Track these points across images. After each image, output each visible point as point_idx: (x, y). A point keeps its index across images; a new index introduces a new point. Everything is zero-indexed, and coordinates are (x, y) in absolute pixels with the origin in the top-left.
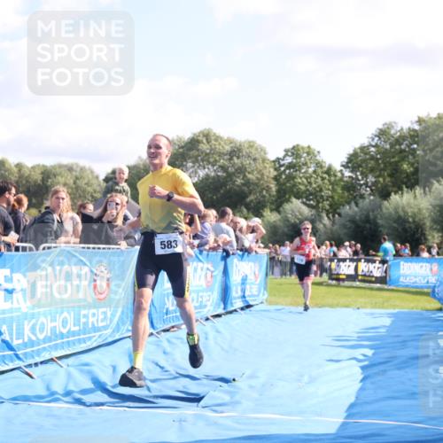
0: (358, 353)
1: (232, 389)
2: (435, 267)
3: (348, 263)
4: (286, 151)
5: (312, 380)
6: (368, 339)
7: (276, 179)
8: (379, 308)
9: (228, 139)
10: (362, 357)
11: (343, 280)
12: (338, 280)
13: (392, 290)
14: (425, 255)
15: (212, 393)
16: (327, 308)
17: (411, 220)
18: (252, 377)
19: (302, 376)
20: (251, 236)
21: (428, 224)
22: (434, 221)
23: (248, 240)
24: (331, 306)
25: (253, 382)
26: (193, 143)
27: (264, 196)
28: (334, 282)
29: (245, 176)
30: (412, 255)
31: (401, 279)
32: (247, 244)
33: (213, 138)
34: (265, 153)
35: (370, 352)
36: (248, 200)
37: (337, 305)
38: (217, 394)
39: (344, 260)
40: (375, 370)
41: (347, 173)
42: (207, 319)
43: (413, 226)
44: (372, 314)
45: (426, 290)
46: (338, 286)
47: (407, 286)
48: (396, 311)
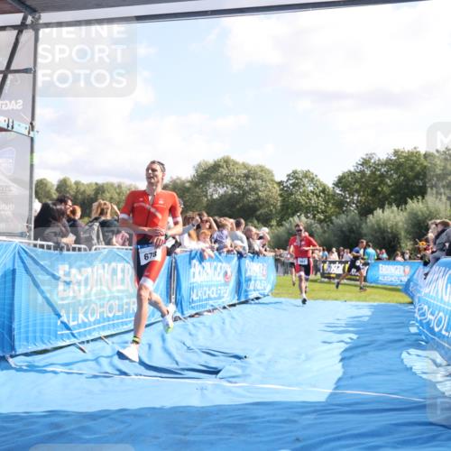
0: (346, 337)
1: (243, 365)
2: (407, 269)
3: (337, 264)
4: (289, 176)
5: (308, 358)
6: (353, 326)
7: (281, 195)
8: (363, 301)
9: (243, 164)
10: (349, 341)
11: (334, 278)
12: (330, 278)
13: (373, 287)
14: (399, 258)
15: (228, 367)
16: (321, 301)
17: (389, 230)
18: (260, 355)
19: (301, 355)
20: (258, 242)
21: (403, 233)
22: (407, 232)
23: (257, 245)
24: (324, 299)
25: (261, 359)
26: (215, 167)
27: (271, 211)
28: (326, 280)
29: (257, 194)
30: (389, 259)
31: (380, 278)
32: (257, 248)
33: (231, 163)
34: (273, 176)
35: (355, 337)
36: (259, 213)
37: (328, 299)
38: (232, 368)
39: (334, 262)
40: (359, 350)
41: (338, 191)
42: (224, 308)
43: (390, 235)
44: (357, 306)
45: (400, 287)
46: (329, 283)
47: (385, 284)
48: (375, 304)
